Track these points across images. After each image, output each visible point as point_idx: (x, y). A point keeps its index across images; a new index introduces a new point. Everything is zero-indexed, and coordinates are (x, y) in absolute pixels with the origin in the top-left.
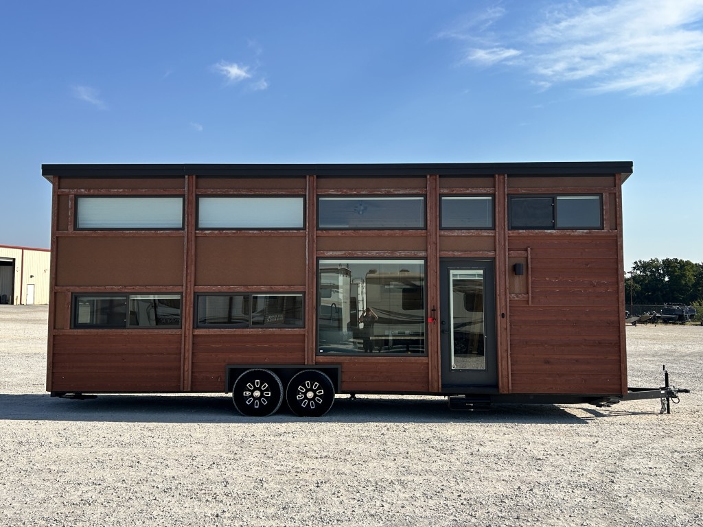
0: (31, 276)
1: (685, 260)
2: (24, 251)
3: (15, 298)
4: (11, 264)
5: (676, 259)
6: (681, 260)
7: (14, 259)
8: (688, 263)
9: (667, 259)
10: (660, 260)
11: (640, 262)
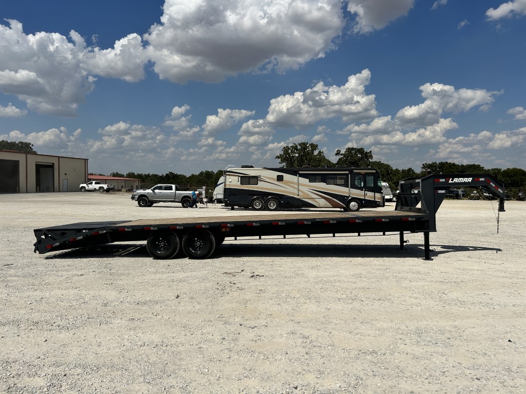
0: (65, 174)
1: (452, 162)
2: (60, 158)
3: (55, 187)
4: (51, 166)
5: (447, 162)
6: (450, 163)
7: (53, 164)
8: (454, 164)
9: (442, 162)
10: (437, 163)
11: (426, 164)
